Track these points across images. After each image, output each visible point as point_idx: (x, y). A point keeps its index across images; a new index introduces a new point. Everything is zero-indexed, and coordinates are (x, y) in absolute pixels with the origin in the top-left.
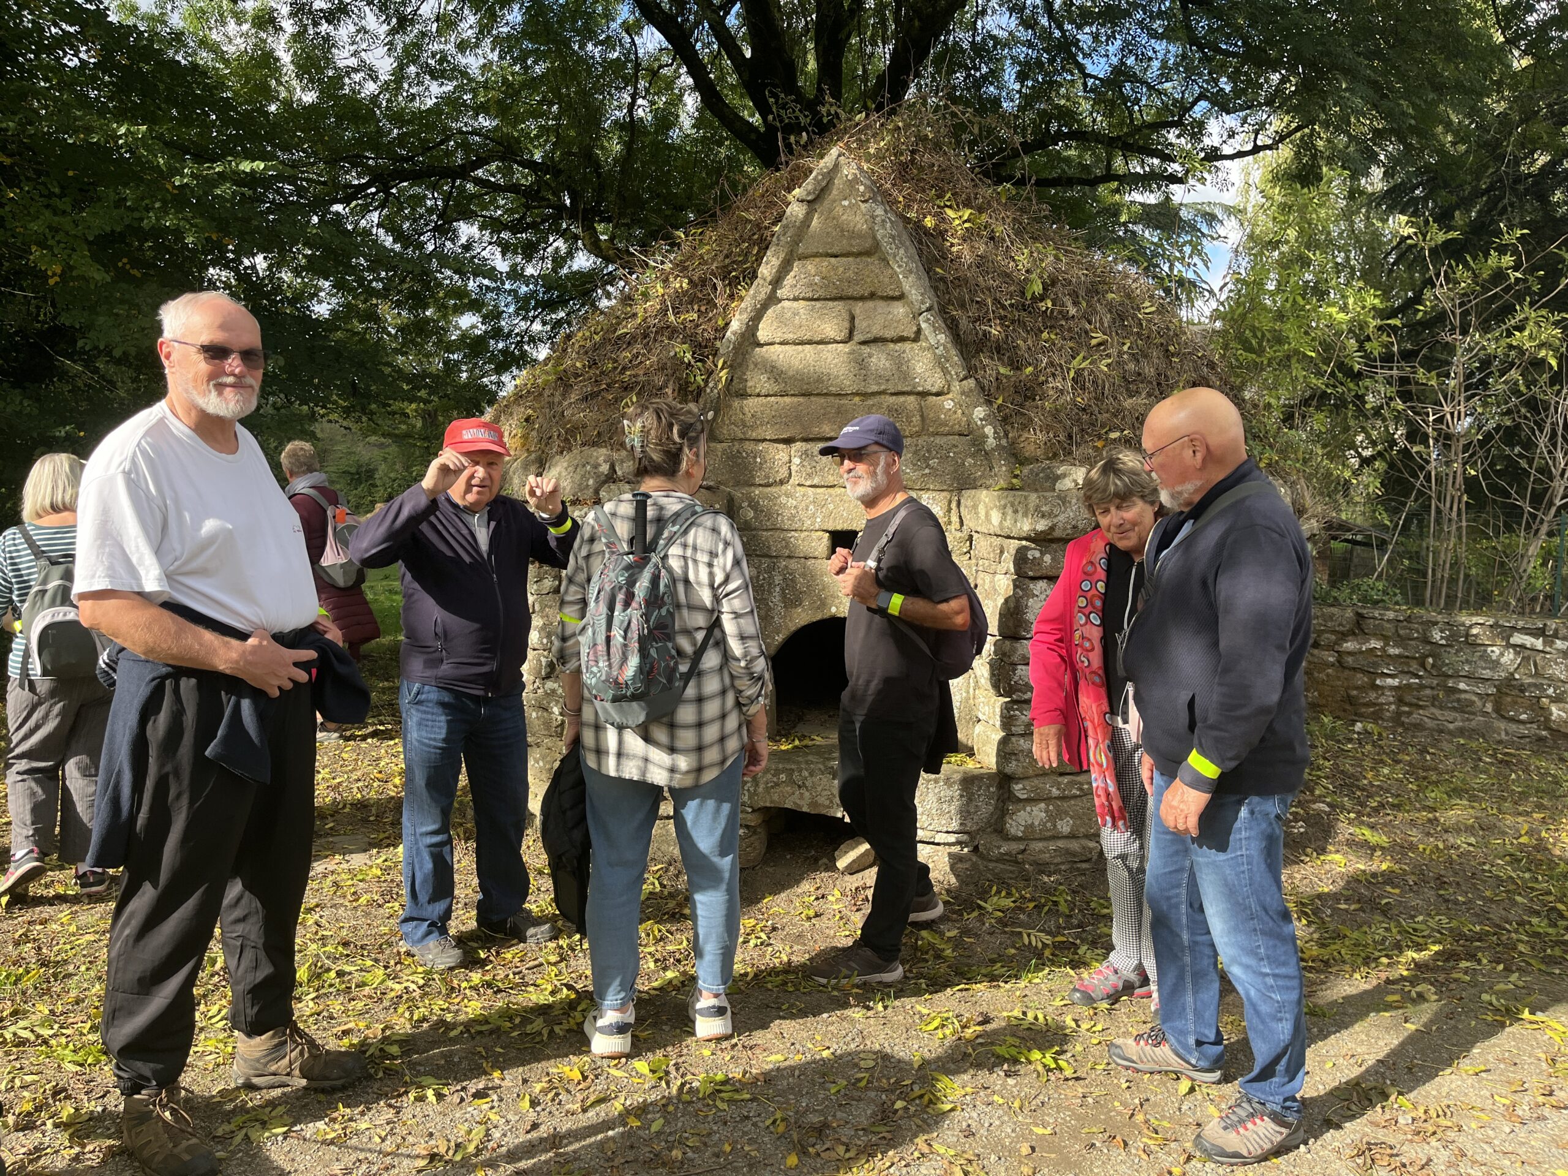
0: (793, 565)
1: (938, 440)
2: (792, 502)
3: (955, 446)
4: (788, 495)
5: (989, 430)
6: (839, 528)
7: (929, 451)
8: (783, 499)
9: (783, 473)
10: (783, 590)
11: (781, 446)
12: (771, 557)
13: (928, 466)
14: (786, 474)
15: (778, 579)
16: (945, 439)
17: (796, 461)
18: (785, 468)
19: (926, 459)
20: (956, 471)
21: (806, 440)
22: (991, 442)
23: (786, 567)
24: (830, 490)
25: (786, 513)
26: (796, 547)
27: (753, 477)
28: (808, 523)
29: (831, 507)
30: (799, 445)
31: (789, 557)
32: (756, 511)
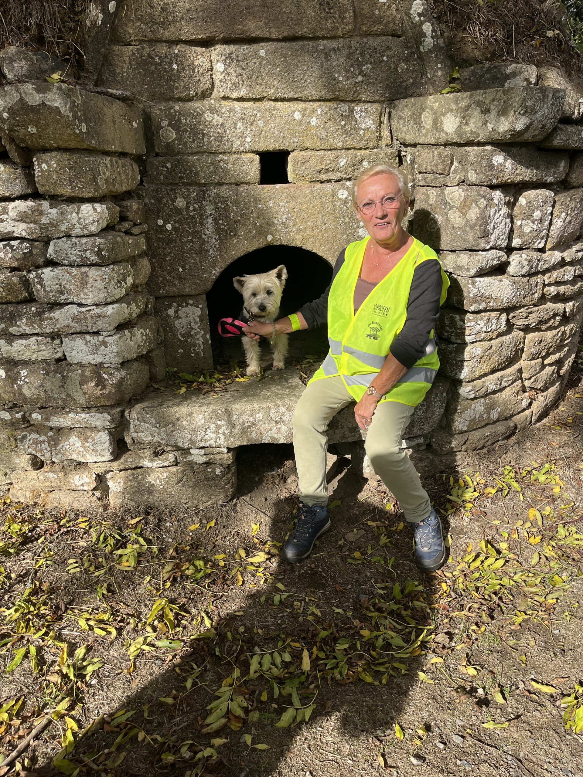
0: (225, 191)
1: (372, 42)
2: (217, 119)
3: (389, 48)
4: (213, 111)
5: (427, 28)
6: (271, 148)
7: (362, 54)
8: (208, 116)
9: (205, 84)
10: (216, 220)
11: (199, 49)
12: (199, 185)
13: (361, 72)
14: (208, 85)
15: (210, 209)
16: (379, 40)
17: (219, 67)
18: (207, 76)
19: (360, 65)
20: (388, 79)
21: (227, 41)
22: (429, 42)
23: (217, 195)
24: (258, 104)
25: (213, 133)
26: (226, 171)
27: (171, 89)
28: (237, 143)
29: (261, 123)
30: (219, 48)
31: (220, 184)
32: (178, 131)
